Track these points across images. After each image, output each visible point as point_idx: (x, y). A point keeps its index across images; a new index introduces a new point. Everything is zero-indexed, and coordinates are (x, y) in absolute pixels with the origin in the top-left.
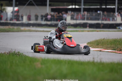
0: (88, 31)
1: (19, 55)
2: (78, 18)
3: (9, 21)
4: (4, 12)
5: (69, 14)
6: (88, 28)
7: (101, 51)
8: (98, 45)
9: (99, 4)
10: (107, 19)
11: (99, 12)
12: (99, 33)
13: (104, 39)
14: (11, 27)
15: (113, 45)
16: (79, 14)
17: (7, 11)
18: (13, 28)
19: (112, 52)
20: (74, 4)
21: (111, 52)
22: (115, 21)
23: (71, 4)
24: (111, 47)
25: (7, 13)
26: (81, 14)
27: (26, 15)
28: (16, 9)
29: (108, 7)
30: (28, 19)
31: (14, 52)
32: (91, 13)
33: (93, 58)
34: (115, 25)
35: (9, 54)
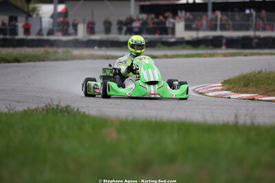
0: (225, 55)
1: (68, 113)
2: (202, 25)
3: (45, 37)
4: (34, 16)
5: (180, 18)
6: (224, 47)
7: (253, 99)
8: (246, 85)
10: (267, 27)
11: (248, 12)
12: (249, 58)
13: (259, 72)
14: (51, 50)
16: (204, 17)
17: (40, 13)
18: (56, 52)
25: (41, 18)
26: (207, 16)
27: (84, 22)
28: (61, 8)
30: (87, 31)
31: (58, 106)
32: (230, 13)
33: (236, 116)
35: (47, 111)
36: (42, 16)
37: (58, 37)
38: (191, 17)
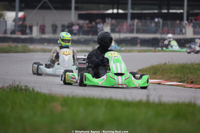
0: (139, 51)
1: (26, 91)
2: (123, 29)
3: (9, 35)
4: (1, 20)
5: (107, 24)
6: (139, 46)
7: (159, 84)
8: (155, 73)
9: (157, 7)
10: (170, 31)
11: (156, 20)
12: (157, 54)
13: (164, 64)
14: (13, 45)
15: (179, 75)
16: (125, 23)
17: (6, 17)
18: (16, 46)
19: (178, 85)
20: (116, 6)
21: (176, 85)
22: (183, 34)
23: (111, 6)
24: (176, 77)
25: (6, 22)
27: (37, 25)
28: (21, 14)
29: (171, 11)
30: (40, 31)
31: (18, 86)
32: (143, 21)
33: (148, 96)
34: (183, 41)
35: (10, 89)
36: (7, 20)
37: (18, 35)
38: (115, 23)
